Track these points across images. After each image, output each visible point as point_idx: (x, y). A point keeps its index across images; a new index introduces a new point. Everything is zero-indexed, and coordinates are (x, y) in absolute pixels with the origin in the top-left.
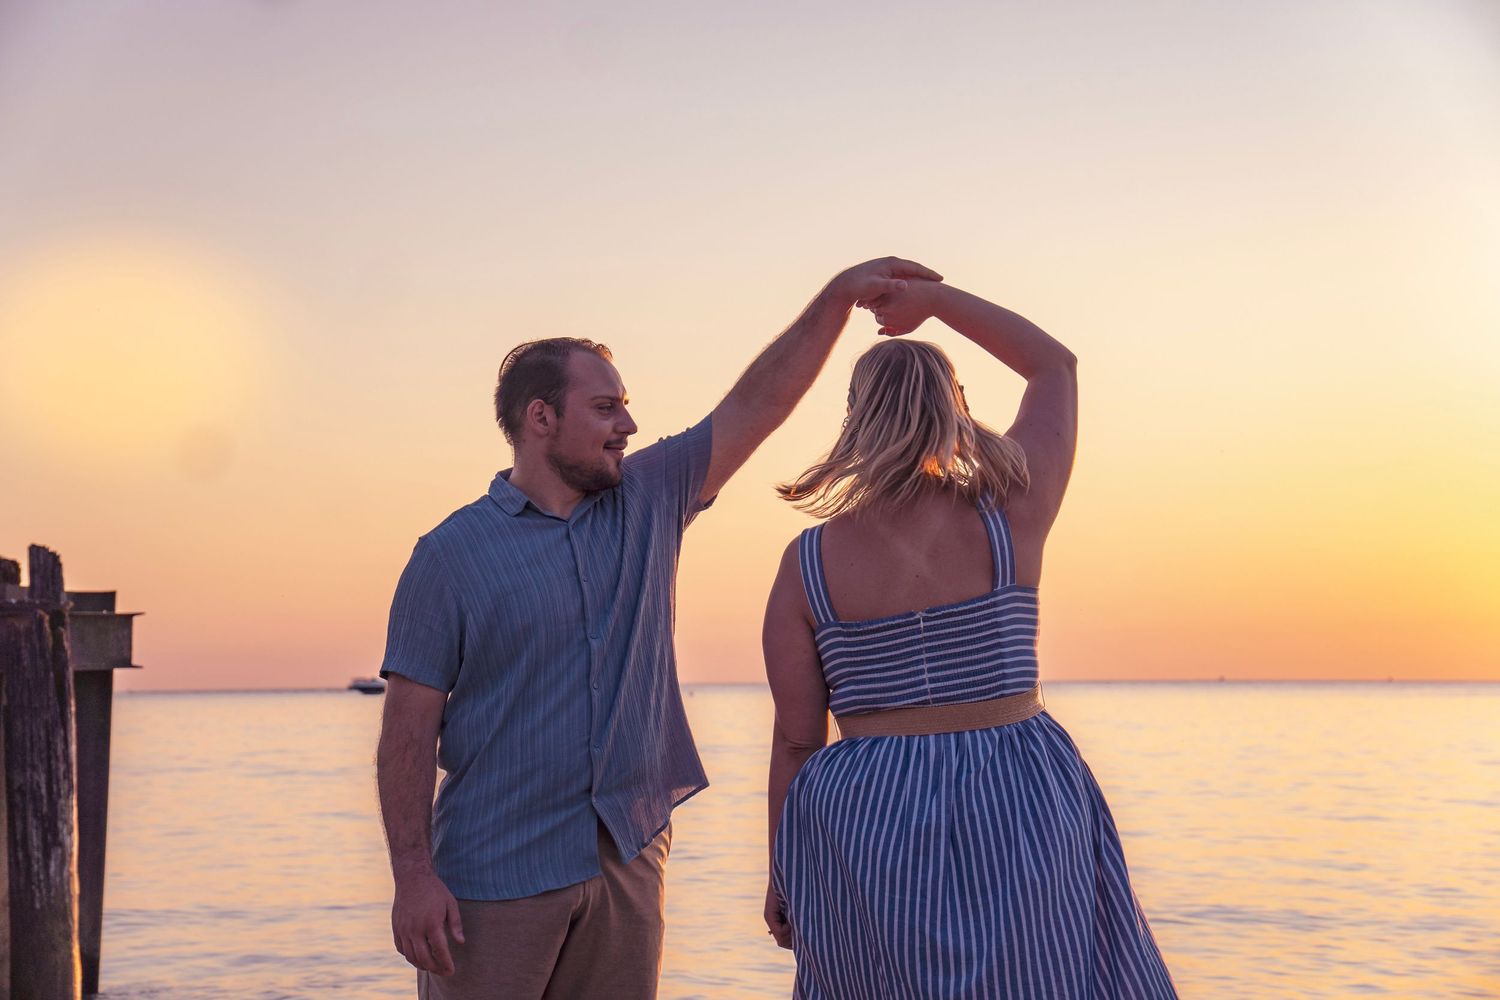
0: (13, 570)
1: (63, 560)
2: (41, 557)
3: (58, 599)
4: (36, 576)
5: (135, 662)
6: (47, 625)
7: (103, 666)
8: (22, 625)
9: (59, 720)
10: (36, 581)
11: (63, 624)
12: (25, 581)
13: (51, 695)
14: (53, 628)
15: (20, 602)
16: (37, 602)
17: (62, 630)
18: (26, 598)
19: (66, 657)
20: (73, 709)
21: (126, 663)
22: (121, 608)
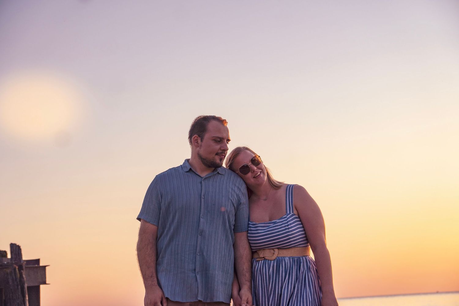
0: (5, 254)
1: (21, 248)
2: (14, 247)
3: (21, 261)
4: (13, 254)
5: (47, 282)
6: (17, 270)
7: (36, 284)
8: (8, 271)
9: (23, 303)
10: (13, 256)
11: (23, 269)
12: (9, 256)
13: (19, 294)
14: (19, 270)
15: (8, 263)
16: (14, 262)
17: (22, 271)
18: (9, 261)
19: (24, 280)
20: (27, 298)
21: (45, 283)
22: (42, 264)
